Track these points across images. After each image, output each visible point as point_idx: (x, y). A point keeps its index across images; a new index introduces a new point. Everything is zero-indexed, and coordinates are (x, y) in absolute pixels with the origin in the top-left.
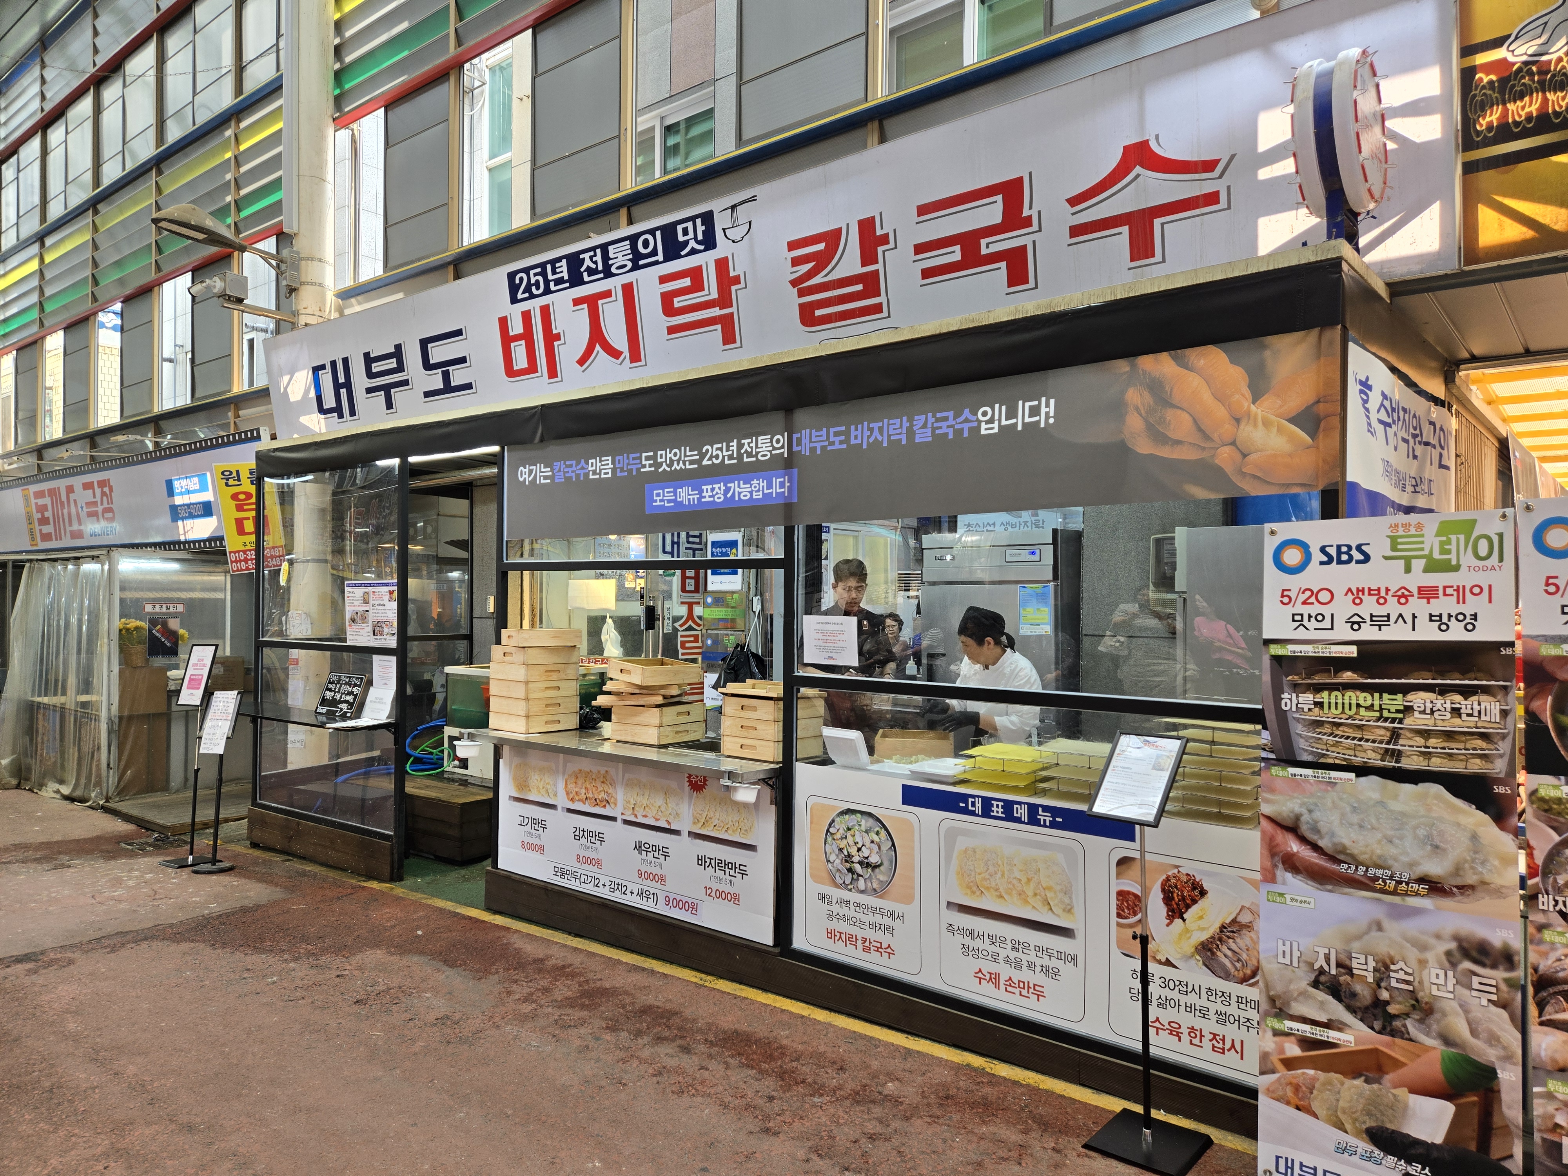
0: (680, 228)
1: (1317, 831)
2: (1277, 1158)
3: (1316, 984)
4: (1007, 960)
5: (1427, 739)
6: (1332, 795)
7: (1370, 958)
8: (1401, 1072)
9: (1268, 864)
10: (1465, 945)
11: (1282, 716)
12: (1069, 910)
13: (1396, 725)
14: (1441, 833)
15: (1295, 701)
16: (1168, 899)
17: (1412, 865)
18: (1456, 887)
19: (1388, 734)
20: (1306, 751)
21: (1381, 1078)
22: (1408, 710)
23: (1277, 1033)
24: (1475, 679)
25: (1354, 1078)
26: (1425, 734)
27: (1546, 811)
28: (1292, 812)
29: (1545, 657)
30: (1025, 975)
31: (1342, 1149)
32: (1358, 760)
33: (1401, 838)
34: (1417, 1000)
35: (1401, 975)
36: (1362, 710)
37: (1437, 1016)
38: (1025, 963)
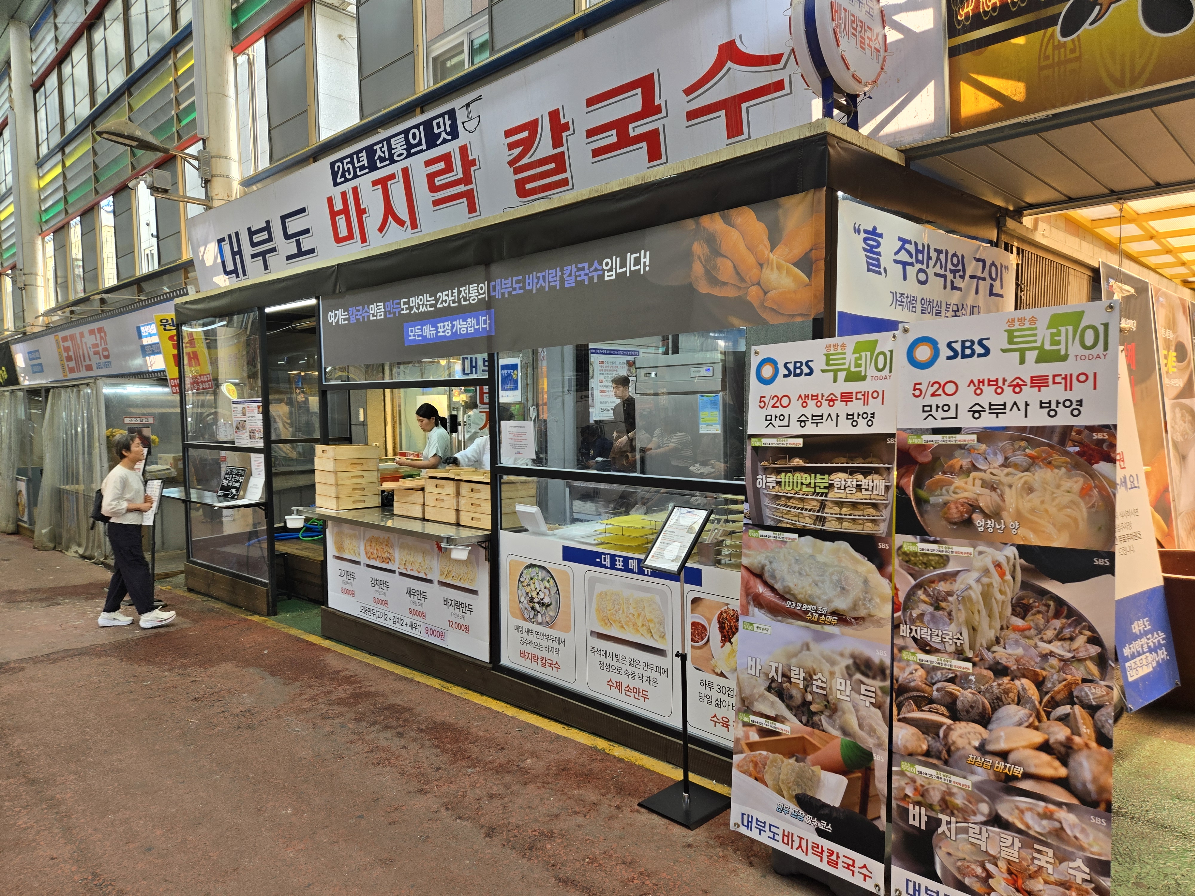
0: (435, 123)
1: (774, 577)
2: (743, 814)
3: (769, 689)
4: (627, 673)
5: (841, 508)
6: (784, 550)
7: (802, 670)
8: (818, 753)
9: (745, 601)
10: (858, 661)
11: (756, 491)
12: (663, 637)
13: (823, 498)
14: (846, 579)
15: (764, 481)
16: (722, 628)
17: (829, 602)
18: (854, 618)
19: (819, 505)
20: (770, 518)
21: (805, 758)
22: (831, 486)
23: (745, 724)
24: (872, 463)
25: (790, 758)
26: (840, 504)
27: (907, 562)
28: (760, 563)
29: (911, 445)
30: (637, 683)
31: (781, 810)
32: (800, 525)
33: (823, 582)
34: (828, 702)
35: (819, 683)
36: (804, 486)
37: (839, 713)
38: (637, 675)
